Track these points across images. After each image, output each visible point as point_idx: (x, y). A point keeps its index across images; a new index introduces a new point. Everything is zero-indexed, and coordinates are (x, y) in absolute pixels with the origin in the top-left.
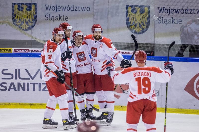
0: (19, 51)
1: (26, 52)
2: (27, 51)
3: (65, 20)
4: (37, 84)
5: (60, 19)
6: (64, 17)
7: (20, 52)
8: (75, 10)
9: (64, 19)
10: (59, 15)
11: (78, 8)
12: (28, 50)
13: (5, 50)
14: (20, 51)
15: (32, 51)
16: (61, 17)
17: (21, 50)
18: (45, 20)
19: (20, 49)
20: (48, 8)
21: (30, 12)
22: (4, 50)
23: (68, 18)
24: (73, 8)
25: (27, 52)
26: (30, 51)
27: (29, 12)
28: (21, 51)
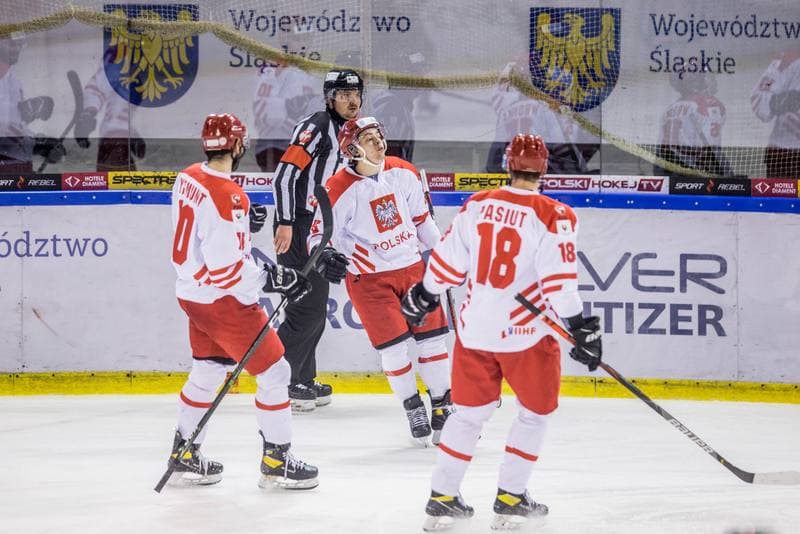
0: (554, 184)
1: (578, 188)
2: (582, 184)
3: (725, 69)
4: (619, 305)
5: (706, 69)
6: (719, 59)
7: (557, 188)
8: (762, 36)
9: (722, 67)
10: (703, 52)
11: (772, 27)
12: (586, 182)
13: (502, 180)
14: (558, 183)
15: (601, 184)
16: (709, 60)
17: (563, 180)
18: (651, 70)
19: (558, 179)
20: (661, 26)
21: (595, 40)
22: (499, 181)
23: (734, 65)
24: (755, 27)
25: (584, 189)
26: (593, 184)
27: (590, 41)
28: (563, 183)
